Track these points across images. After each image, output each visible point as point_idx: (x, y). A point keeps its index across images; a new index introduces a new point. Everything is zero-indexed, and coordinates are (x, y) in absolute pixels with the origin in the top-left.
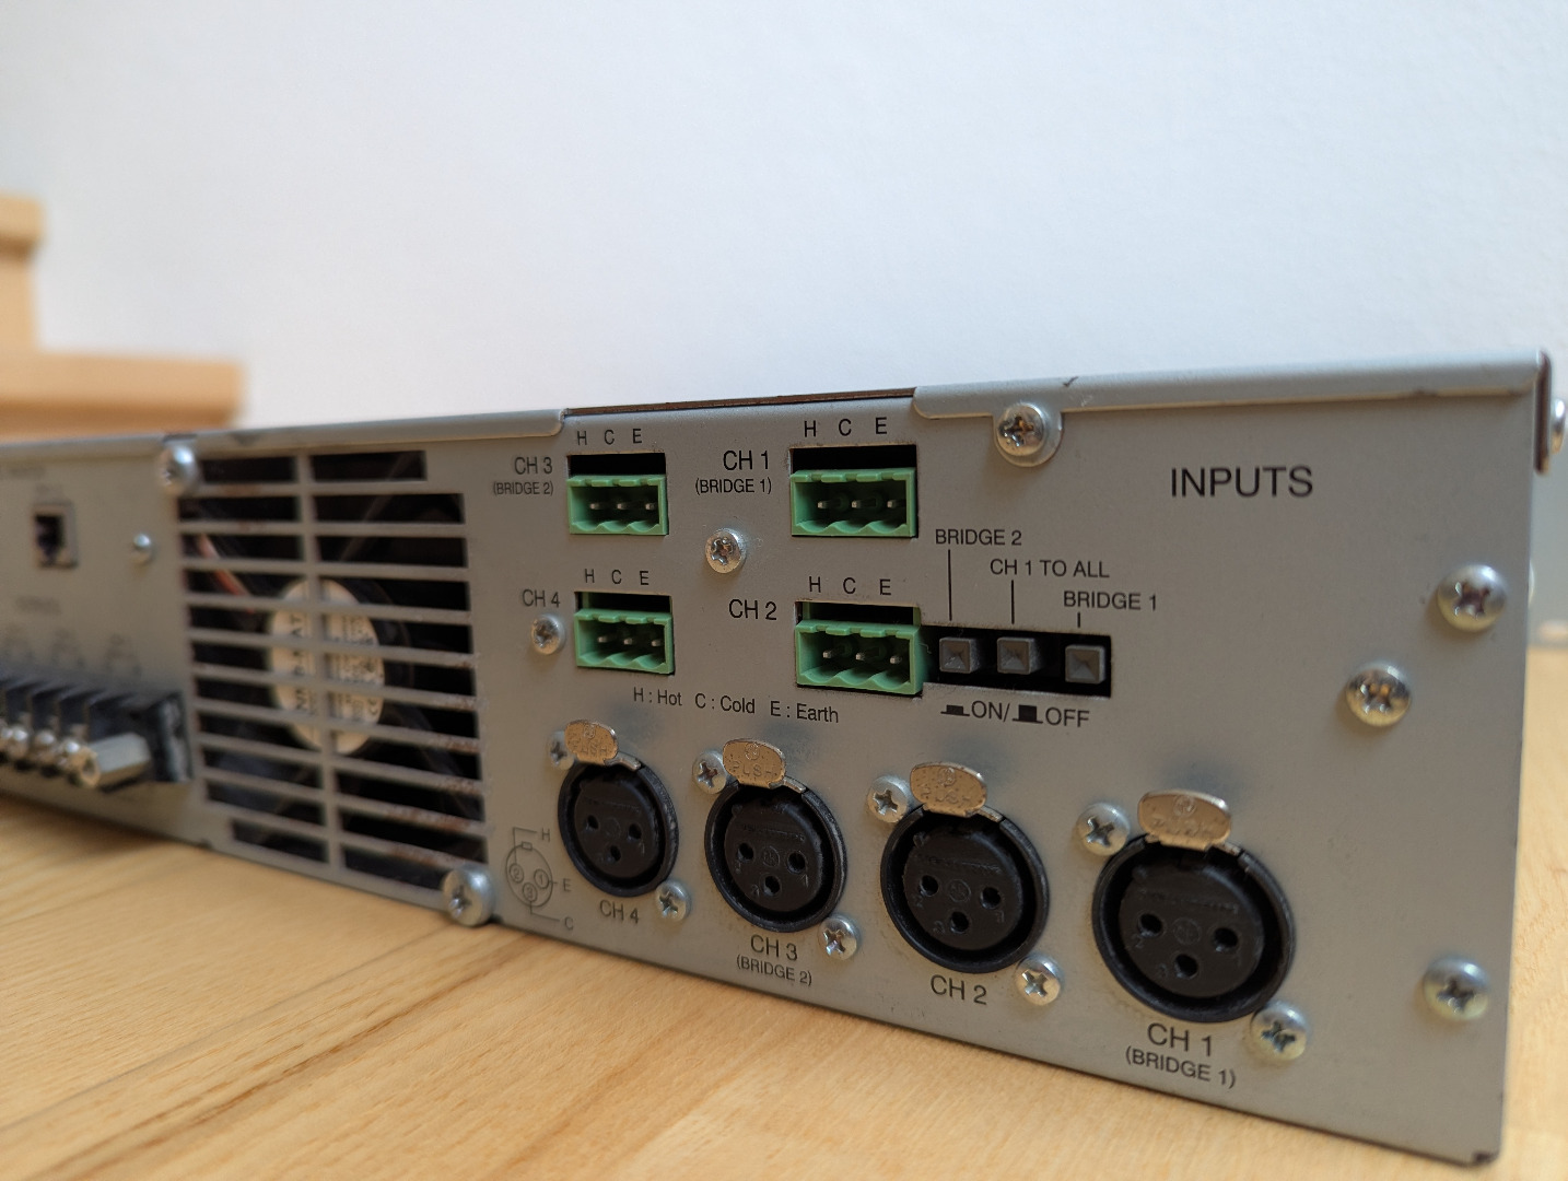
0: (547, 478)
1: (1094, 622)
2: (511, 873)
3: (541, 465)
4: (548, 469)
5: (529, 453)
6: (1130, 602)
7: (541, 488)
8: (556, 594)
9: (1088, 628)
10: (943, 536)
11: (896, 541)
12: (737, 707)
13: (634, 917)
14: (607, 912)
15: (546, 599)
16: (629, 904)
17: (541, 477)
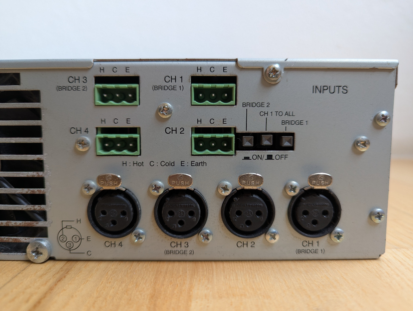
0: (84, 84)
1: (290, 129)
2: (61, 238)
3: (81, 79)
4: (85, 81)
5: (76, 75)
6: (301, 123)
7: (81, 88)
8: (87, 129)
9: (289, 131)
10: (244, 105)
11: (229, 106)
12: (167, 164)
13: (121, 245)
14: (107, 245)
15: (82, 130)
16: (118, 241)
17: (81, 84)
